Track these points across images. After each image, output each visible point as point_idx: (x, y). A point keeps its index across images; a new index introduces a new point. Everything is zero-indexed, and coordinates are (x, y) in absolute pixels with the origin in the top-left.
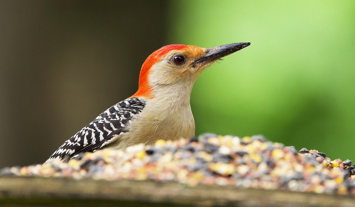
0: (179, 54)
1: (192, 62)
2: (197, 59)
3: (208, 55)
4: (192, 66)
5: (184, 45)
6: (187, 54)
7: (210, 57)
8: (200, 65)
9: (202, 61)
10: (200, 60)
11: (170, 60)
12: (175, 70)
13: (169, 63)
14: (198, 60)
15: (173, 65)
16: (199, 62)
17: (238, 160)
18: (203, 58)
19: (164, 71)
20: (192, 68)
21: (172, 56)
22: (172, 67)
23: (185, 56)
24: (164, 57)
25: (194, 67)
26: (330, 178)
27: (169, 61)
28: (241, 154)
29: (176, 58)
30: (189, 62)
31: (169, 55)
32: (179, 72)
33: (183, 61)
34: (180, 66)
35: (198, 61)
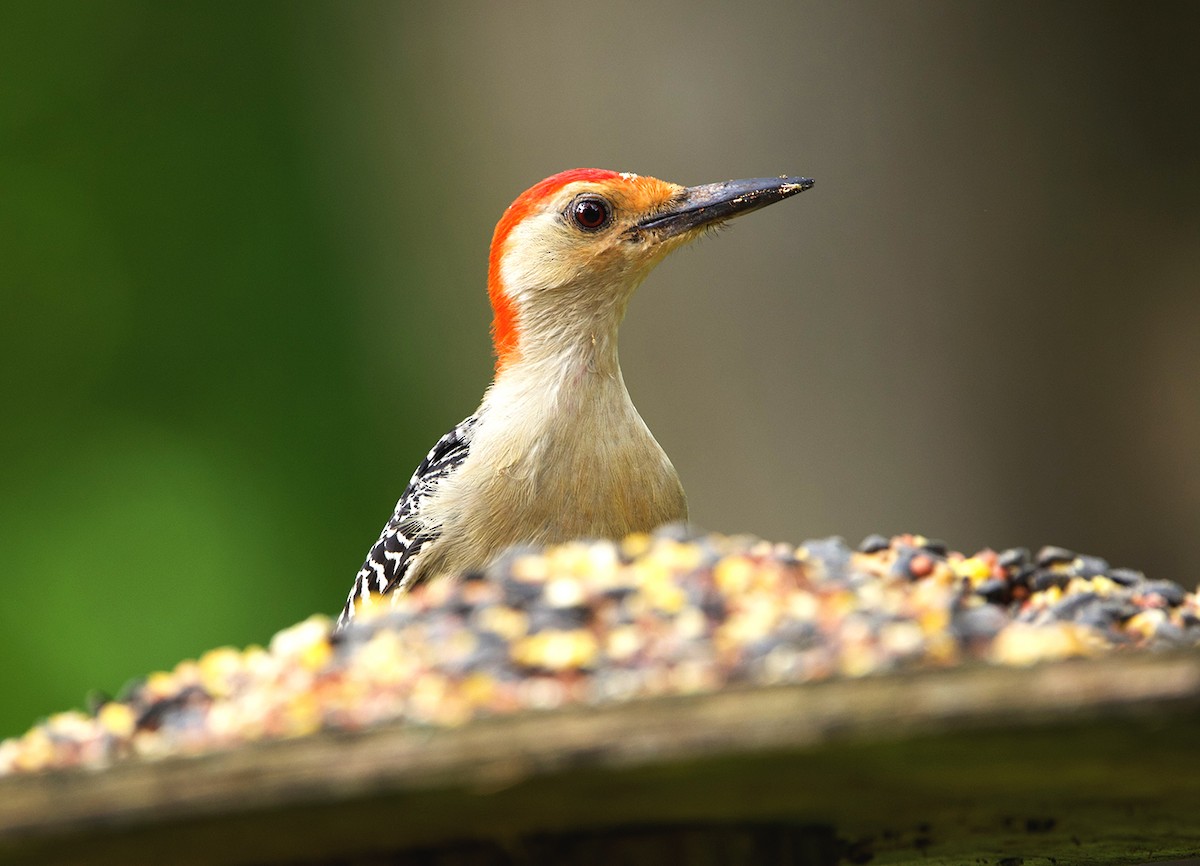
0: (590, 195)
1: (630, 224)
2: (648, 218)
3: (684, 207)
4: (630, 237)
5: (613, 173)
6: (617, 197)
7: (687, 215)
8: (657, 236)
9: (661, 226)
10: (658, 220)
11: (563, 214)
12: (576, 244)
13: (559, 221)
14: (652, 221)
15: (570, 229)
16: (653, 227)
17: (610, 614)
18: (669, 215)
19: (544, 248)
20: (629, 244)
21: (570, 199)
22: (569, 236)
23: (609, 204)
24: (549, 202)
25: (635, 240)
26: (900, 619)
27: (561, 216)
28: (618, 596)
29: (582, 208)
30: (623, 223)
31: (563, 198)
32: (588, 252)
33: (605, 218)
34: (592, 235)
35: (650, 225)
